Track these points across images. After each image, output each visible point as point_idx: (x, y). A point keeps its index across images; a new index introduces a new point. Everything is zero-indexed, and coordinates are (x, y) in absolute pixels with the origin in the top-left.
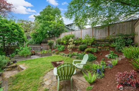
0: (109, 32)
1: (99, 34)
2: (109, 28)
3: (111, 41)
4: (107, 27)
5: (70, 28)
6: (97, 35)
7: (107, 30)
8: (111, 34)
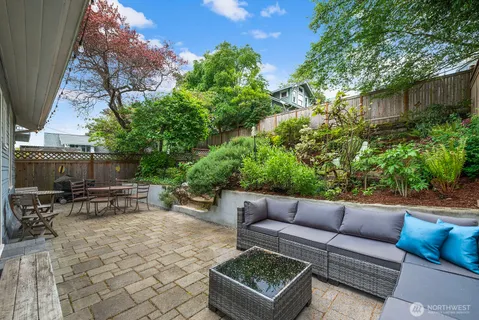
0: (407, 103)
1: (381, 111)
2: (407, 94)
3: (412, 125)
4: (402, 92)
5: (283, 103)
6: (373, 115)
7: (402, 100)
8: (411, 107)
